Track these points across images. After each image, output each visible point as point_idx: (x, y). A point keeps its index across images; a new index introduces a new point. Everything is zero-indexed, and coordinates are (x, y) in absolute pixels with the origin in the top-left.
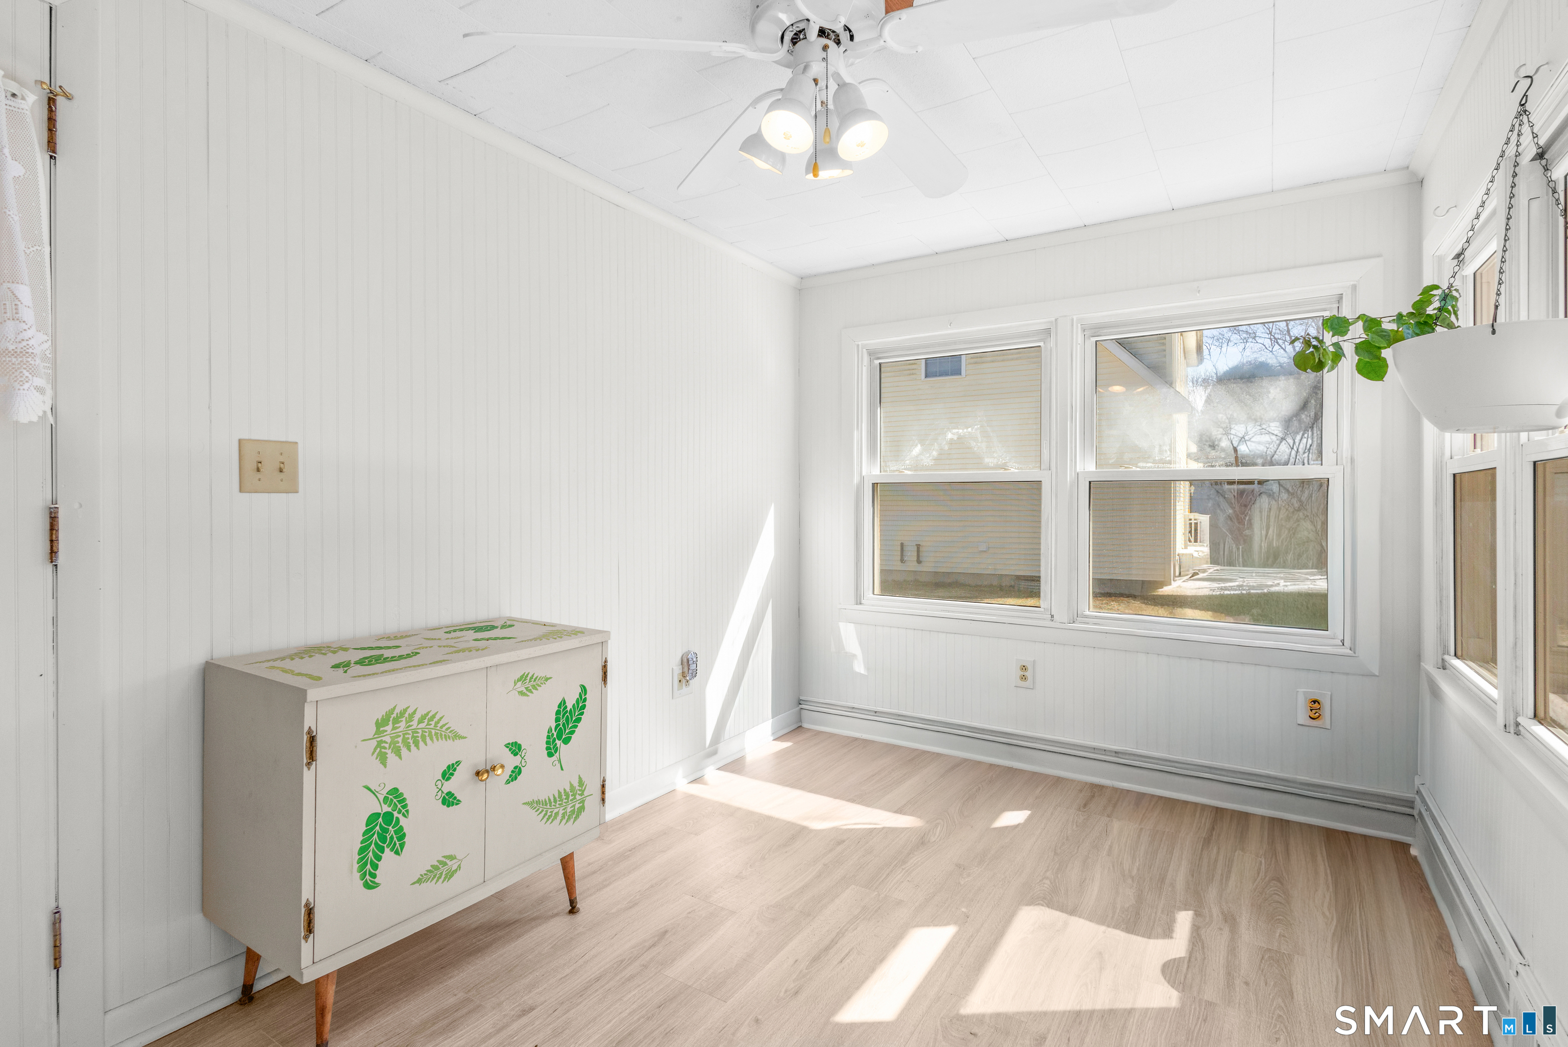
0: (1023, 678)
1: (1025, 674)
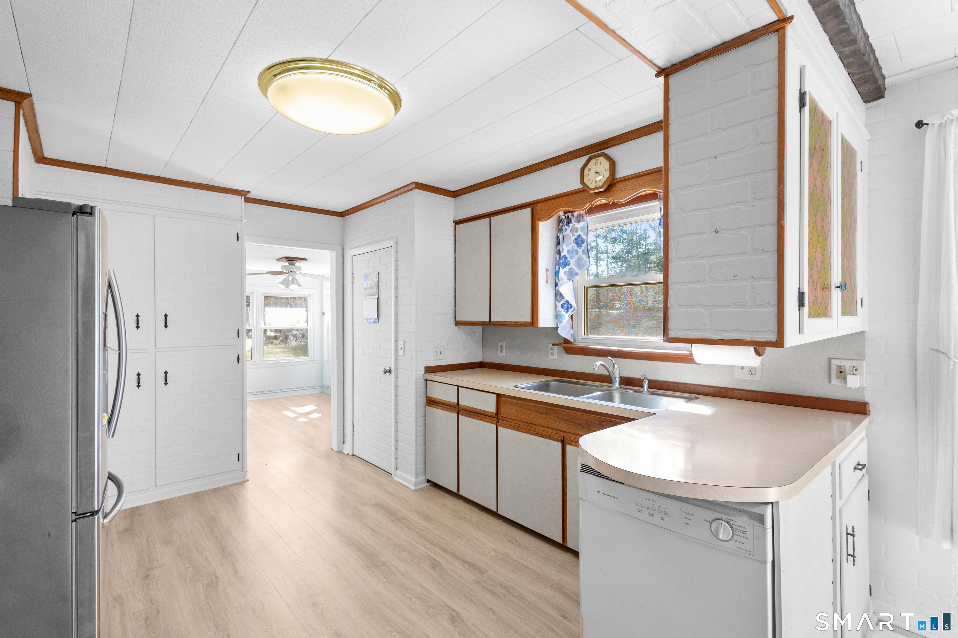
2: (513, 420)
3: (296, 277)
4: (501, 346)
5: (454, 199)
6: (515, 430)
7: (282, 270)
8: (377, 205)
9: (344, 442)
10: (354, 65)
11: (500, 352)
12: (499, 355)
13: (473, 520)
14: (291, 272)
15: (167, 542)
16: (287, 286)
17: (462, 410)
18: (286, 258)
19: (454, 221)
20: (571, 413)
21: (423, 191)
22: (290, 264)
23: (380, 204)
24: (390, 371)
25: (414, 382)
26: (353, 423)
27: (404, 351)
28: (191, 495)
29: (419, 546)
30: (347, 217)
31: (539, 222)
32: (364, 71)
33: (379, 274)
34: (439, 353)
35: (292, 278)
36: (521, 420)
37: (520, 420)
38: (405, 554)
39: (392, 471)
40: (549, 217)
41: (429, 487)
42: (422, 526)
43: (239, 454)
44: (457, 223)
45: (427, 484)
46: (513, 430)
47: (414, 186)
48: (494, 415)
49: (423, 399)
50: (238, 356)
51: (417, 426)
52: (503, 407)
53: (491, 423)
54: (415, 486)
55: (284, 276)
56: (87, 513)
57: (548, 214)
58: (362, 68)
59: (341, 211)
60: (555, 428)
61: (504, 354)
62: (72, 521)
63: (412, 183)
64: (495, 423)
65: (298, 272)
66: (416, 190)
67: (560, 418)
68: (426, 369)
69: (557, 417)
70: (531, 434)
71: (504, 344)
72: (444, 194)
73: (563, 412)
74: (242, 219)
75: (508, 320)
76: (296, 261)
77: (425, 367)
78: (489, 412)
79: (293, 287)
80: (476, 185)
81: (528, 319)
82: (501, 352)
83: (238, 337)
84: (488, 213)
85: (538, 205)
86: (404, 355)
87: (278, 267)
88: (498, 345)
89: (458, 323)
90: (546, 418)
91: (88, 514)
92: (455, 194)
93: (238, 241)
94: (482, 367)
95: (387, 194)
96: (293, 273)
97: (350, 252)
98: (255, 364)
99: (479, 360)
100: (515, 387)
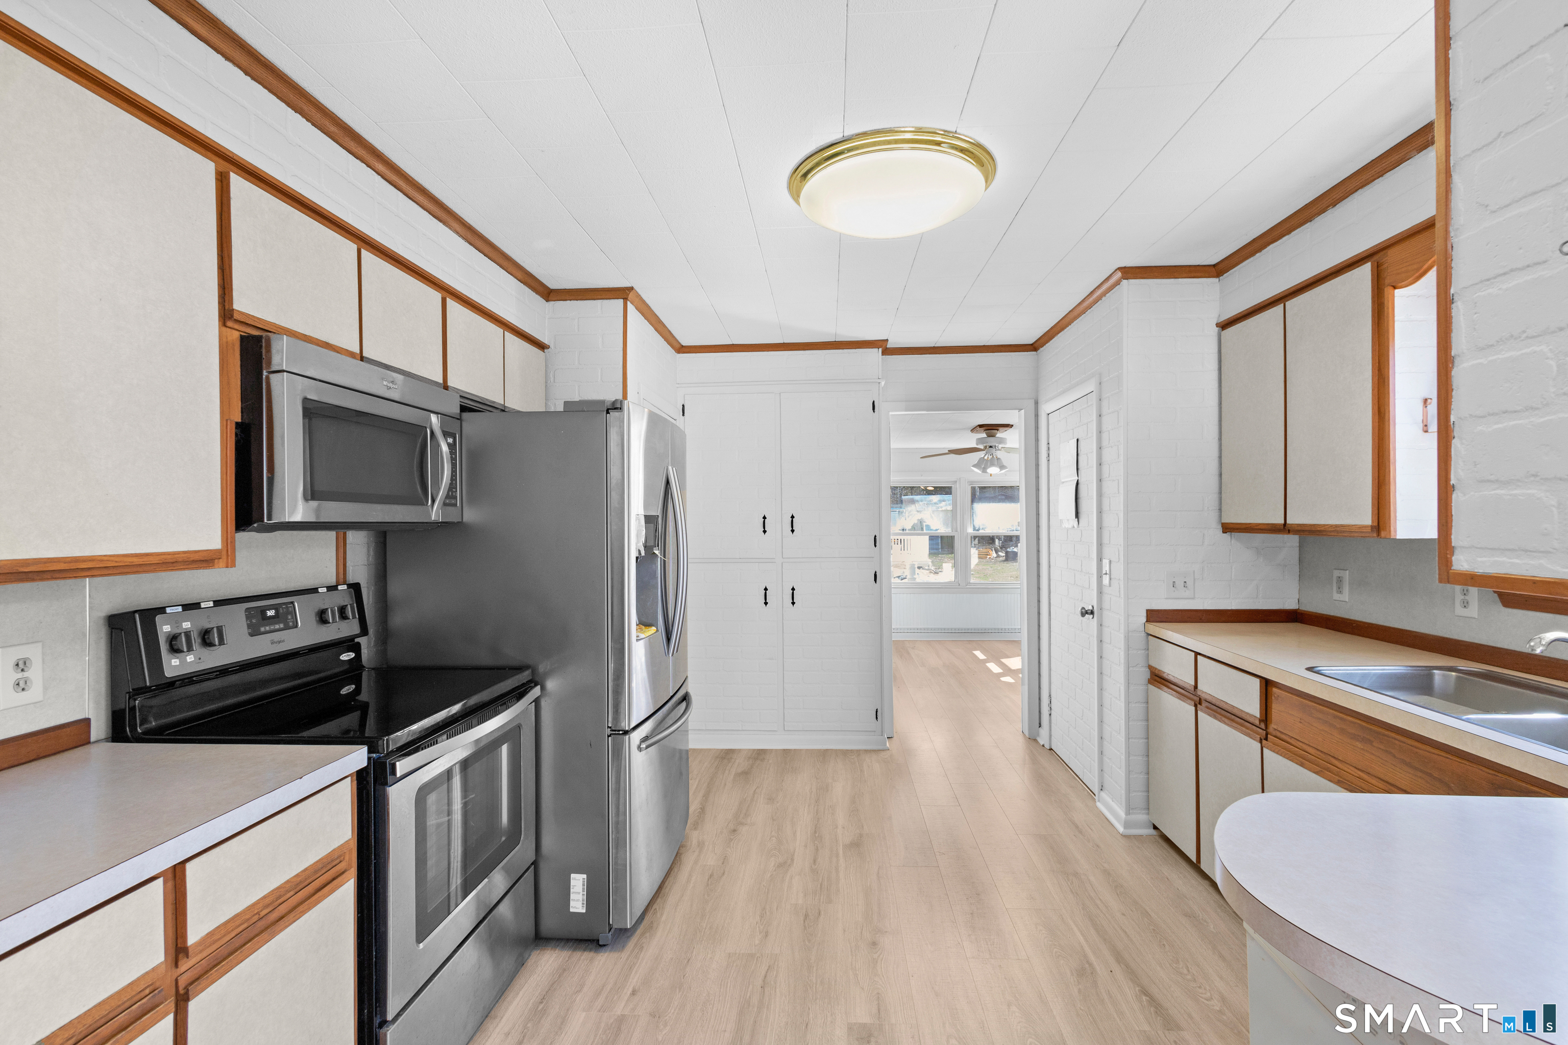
2: (1296, 741)
3: (999, 454)
4: (1340, 580)
5: (1217, 279)
6: (1297, 763)
7: (977, 445)
8: (1076, 321)
9: (1040, 724)
10: (904, 127)
11: (1337, 592)
12: (1334, 598)
13: (1212, 927)
14: (991, 447)
15: (771, 800)
16: (984, 470)
17: (1206, 701)
18: (980, 427)
19: (1217, 325)
20: (1419, 749)
21: (1141, 280)
22: (989, 436)
23: (1080, 318)
24: (1092, 613)
25: (1122, 636)
26: (1050, 696)
27: (1110, 579)
28: (819, 750)
29: (1075, 929)
30: (1041, 349)
31: (1396, 291)
32: (919, 131)
33: (1079, 442)
34: (1180, 584)
35: (992, 456)
36: (1311, 744)
37: (1308, 743)
38: (1043, 932)
39: (1096, 791)
40: (1417, 275)
41: (1155, 838)
42: (1100, 899)
43: (877, 709)
44: (1224, 325)
45: (1152, 832)
46: (1292, 761)
47: (1119, 274)
48: (1257, 722)
49: (1143, 669)
50: (876, 572)
51: (1130, 719)
52: (1276, 709)
53: (1251, 738)
54: (1125, 827)
55: (981, 454)
56: (619, 731)
57: (1415, 266)
58: (913, 127)
59: (1031, 343)
60: (1382, 776)
61: (1345, 596)
62: (608, 736)
63: (1116, 270)
64: (1259, 739)
65: (1000, 446)
66: (1125, 282)
67: (1394, 756)
68: (1148, 613)
69: (1386, 751)
70: (1329, 780)
71: (1346, 575)
72: (1192, 275)
73: (1401, 744)
74: (879, 381)
75: (1322, 522)
76: (998, 430)
77: (1148, 611)
78: (1248, 713)
79: (993, 470)
80: (1254, 240)
81: (1366, 518)
82: (1340, 590)
83: (875, 546)
84: (1279, 293)
85: (1392, 252)
86: (1110, 585)
87: (971, 441)
88: (1333, 577)
89: (1228, 528)
90: (1362, 749)
91: (621, 732)
92: (1218, 270)
93: (874, 412)
94: (1297, 622)
95: (1085, 299)
96: (993, 450)
97: (1045, 408)
98: (959, 587)
99: (1290, 604)
100: (1310, 669)
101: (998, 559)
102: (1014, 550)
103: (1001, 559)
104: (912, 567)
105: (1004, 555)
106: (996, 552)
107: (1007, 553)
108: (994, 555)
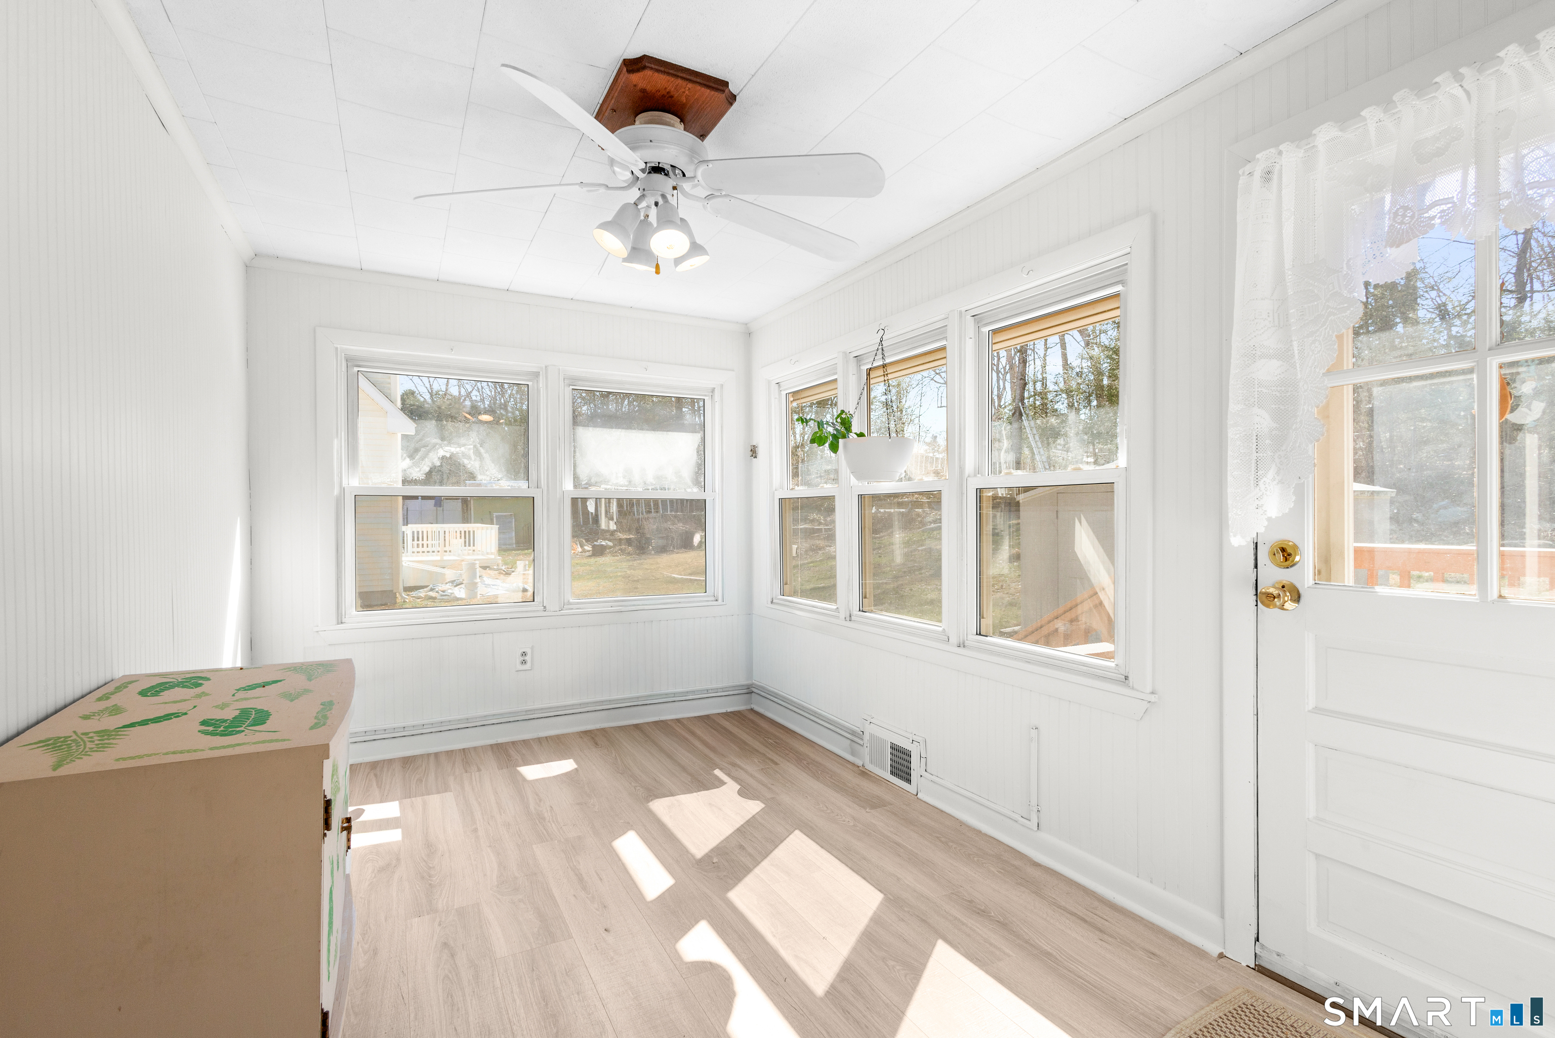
0: (524, 662)
1: (525, 658)
101: (584, 554)
102: (602, 543)
103: (587, 554)
104: (472, 567)
105: (591, 549)
106: (582, 546)
107: (594, 547)
108: (580, 549)
